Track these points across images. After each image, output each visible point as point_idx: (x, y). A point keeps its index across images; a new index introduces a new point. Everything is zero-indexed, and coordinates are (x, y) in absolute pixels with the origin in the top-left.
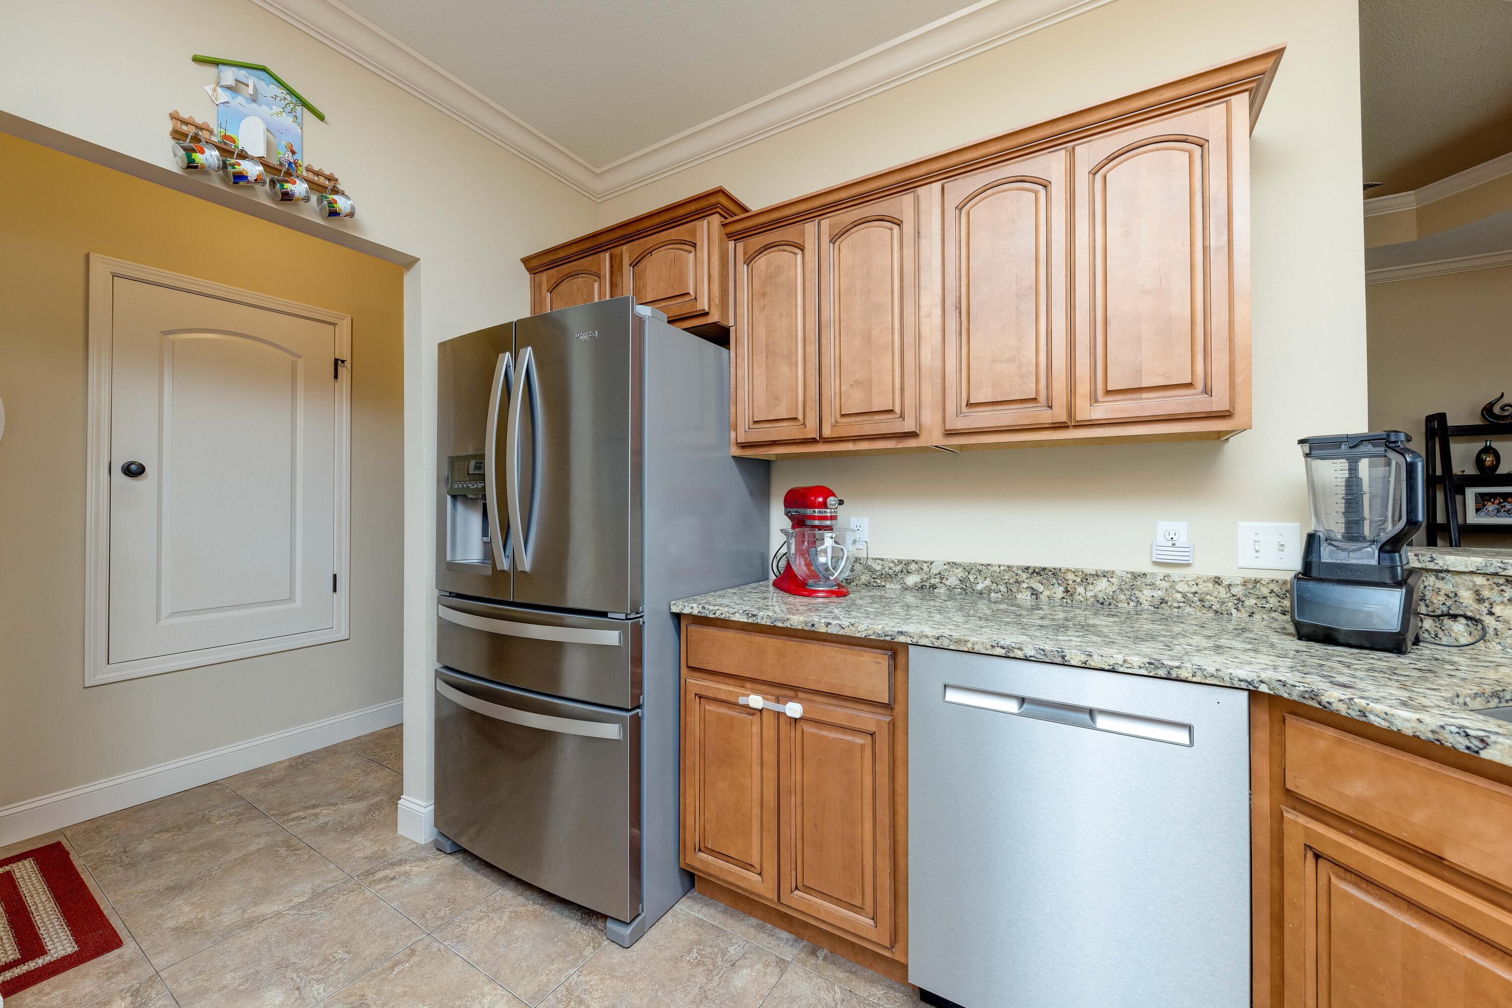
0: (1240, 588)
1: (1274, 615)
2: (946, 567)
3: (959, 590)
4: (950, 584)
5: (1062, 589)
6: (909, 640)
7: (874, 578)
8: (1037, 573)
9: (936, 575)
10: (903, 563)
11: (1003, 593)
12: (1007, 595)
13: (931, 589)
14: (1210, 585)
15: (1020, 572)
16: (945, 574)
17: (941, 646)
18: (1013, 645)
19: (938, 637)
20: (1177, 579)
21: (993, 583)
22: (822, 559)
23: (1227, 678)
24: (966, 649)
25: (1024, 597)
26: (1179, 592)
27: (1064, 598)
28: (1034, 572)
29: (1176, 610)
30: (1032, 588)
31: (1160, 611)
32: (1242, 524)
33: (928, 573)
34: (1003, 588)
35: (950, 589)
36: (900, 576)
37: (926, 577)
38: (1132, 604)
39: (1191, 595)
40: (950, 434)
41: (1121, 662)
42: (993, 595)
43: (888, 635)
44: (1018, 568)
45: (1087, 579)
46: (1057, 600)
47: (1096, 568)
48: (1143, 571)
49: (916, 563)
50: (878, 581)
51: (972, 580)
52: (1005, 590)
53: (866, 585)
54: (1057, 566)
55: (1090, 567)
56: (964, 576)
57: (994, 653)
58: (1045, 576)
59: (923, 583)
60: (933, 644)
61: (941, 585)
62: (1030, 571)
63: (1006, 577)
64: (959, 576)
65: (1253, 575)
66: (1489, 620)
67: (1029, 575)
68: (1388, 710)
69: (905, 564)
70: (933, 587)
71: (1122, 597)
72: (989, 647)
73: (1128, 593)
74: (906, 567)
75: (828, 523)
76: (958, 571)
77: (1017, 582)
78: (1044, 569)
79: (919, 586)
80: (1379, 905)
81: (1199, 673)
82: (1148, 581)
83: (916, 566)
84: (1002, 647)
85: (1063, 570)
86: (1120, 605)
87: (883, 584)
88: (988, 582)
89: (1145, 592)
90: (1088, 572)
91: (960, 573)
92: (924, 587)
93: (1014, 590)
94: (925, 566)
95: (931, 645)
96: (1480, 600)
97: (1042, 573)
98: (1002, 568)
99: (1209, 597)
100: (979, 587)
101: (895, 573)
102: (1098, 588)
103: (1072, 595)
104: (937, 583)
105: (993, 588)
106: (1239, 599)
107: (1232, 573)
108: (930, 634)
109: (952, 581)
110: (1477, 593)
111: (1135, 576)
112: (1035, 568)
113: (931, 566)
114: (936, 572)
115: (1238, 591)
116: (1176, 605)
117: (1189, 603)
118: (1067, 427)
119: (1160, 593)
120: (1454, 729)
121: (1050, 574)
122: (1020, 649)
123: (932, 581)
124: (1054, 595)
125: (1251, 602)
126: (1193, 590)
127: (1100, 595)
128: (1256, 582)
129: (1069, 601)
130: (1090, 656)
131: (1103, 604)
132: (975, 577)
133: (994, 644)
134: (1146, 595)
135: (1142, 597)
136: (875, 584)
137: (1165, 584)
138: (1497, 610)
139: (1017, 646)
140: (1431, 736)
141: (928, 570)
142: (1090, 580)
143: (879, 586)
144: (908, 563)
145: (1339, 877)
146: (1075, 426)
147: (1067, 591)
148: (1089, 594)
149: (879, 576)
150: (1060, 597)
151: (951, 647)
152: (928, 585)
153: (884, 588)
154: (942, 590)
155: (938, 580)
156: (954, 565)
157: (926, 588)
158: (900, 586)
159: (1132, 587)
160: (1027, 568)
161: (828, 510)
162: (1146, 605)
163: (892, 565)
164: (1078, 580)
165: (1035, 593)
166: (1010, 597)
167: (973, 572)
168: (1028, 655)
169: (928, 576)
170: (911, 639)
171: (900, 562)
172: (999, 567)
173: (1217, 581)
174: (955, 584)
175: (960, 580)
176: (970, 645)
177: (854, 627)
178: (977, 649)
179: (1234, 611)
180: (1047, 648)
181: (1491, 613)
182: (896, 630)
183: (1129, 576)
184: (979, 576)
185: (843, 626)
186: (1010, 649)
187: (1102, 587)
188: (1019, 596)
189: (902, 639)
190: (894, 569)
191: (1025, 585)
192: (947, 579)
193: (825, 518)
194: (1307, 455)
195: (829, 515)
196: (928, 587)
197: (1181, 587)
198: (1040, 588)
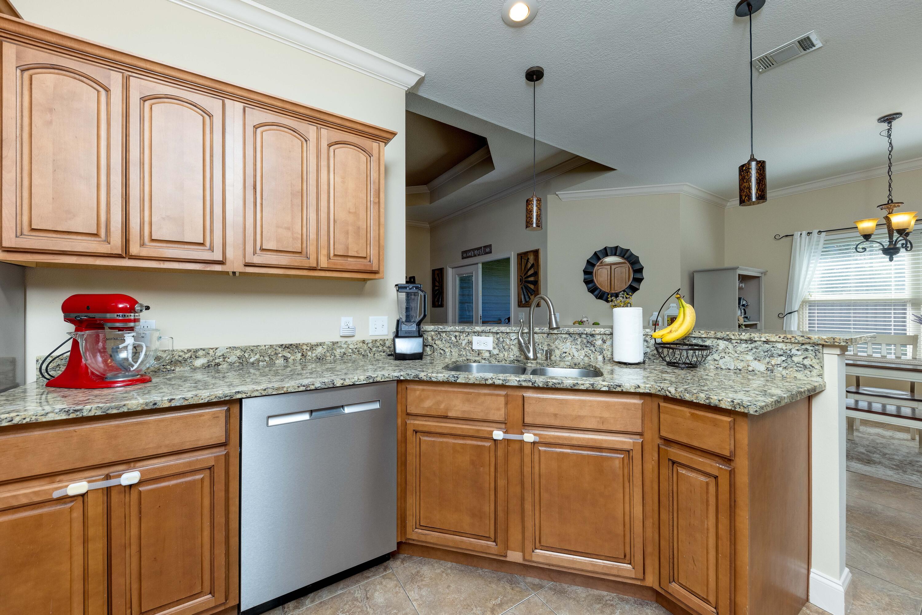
0: (371, 344)
1: (381, 353)
2: (228, 350)
3: (238, 364)
4: (230, 361)
5: (300, 354)
6: (244, 396)
7: (163, 366)
8: (287, 348)
9: (220, 356)
10: (192, 351)
11: (267, 362)
12: (269, 362)
13: (216, 366)
14: (361, 344)
15: (277, 348)
16: (228, 355)
17: (267, 394)
18: (309, 383)
19: (265, 389)
20: (350, 343)
21: (261, 356)
22: (123, 355)
23: (391, 377)
24: (283, 392)
25: (280, 362)
26: (350, 349)
27: (301, 359)
28: (286, 347)
29: (349, 357)
30: (284, 356)
31: (343, 358)
32: (371, 318)
33: (214, 356)
34: (267, 359)
35: (231, 364)
36: (189, 361)
37: (212, 358)
38: (332, 357)
39: (355, 349)
40: (247, 265)
41: (356, 380)
42: (261, 363)
43: (227, 396)
44: (277, 346)
45: (312, 347)
46: (298, 361)
47: (317, 341)
48: (337, 341)
49: (204, 350)
50: (168, 367)
51: (247, 357)
52: (268, 360)
53: (155, 372)
54: (298, 342)
55: (314, 341)
56: (242, 355)
57: (300, 390)
58: (291, 349)
59: (209, 364)
60: (261, 394)
61: (224, 362)
62: (283, 347)
63: (269, 352)
64: (238, 355)
65: (374, 338)
66: (434, 345)
67: (283, 349)
68: (436, 375)
69: (194, 352)
70: (218, 364)
71: (328, 354)
72: (296, 387)
73: (331, 352)
74: (195, 354)
75: (132, 324)
76: (237, 352)
77: (276, 354)
78: (291, 345)
79: (206, 366)
80: (433, 439)
81: (383, 378)
82: (339, 345)
83: (204, 352)
84: (304, 386)
85: (301, 344)
86: (327, 358)
87: (173, 368)
88: (258, 356)
89: (338, 351)
90: (313, 344)
91: (238, 353)
92: (210, 366)
93: (274, 359)
94: (211, 352)
95: (260, 395)
96: (433, 340)
97: (290, 347)
98: (267, 347)
99: (361, 349)
100: (252, 360)
101: (185, 359)
102: (318, 351)
103: (305, 357)
104: (221, 361)
105: (261, 359)
106: (370, 349)
107: (368, 339)
108: (259, 388)
109: (233, 359)
110: (432, 337)
111: (334, 343)
112: (286, 345)
113: (216, 351)
114: (220, 354)
115: (370, 345)
116: (349, 355)
117: (353, 352)
118: (316, 270)
119: (343, 350)
120: (452, 376)
121: (294, 347)
122: (313, 385)
123: (217, 361)
124: (296, 358)
125: (374, 349)
126: (355, 347)
127: (319, 355)
128: (376, 341)
129: (304, 360)
130: (345, 380)
131: (320, 359)
132: (249, 354)
133: (300, 385)
134: (338, 352)
135: (336, 353)
136: (165, 370)
137: (345, 346)
138: (436, 342)
139: (311, 384)
140: (446, 380)
141: (214, 354)
142: (314, 348)
143: (168, 371)
144: (196, 351)
145: (422, 436)
146: (320, 270)
147: (303, 355)
148: (314, 355)
149: (168, 363)
150: (299, 359)
151: (274, 393)
152: (213, 364)
153: (174, 371)
154: (224, 366)
155: (221, 360)
156: (235, 348)
157: (212, 366)
158: (189, 368)
159: (332, 349)
160: (282, 345)
161: (133, 314)
162: (338, 357)
163: (181, 354)
164: (309, 349)
165: (286, 359)
166: (271, 363)
167: (248, 351)
168: (317, 387)
169: (214, 358)
170: (246, 394)
171: (189, 351)
172: (265, 346)
173: (363, 342)
174: (234, 360)
175: (238, 358)
176: (285, 389)
177: (198, 397)
178: (289, 390)
179: (369, 354)
180: (326, 381)
181: (435, 343)
182: (234, 391)
183: (331, 344)
184: (251, 354)
185: (187, 398)
186: (307, 386)
187: (319, 350)
188: (277, 362)
189: (239, 396)
190: (184, 356)
191: (280, 355)
192: (229, 358)
193: (130, 321)
194: (398, 291)
195: (132, 318)
196: (213, 365)
197: (351, 346)
198: (288, 355)
